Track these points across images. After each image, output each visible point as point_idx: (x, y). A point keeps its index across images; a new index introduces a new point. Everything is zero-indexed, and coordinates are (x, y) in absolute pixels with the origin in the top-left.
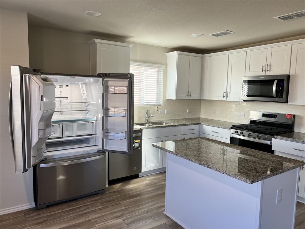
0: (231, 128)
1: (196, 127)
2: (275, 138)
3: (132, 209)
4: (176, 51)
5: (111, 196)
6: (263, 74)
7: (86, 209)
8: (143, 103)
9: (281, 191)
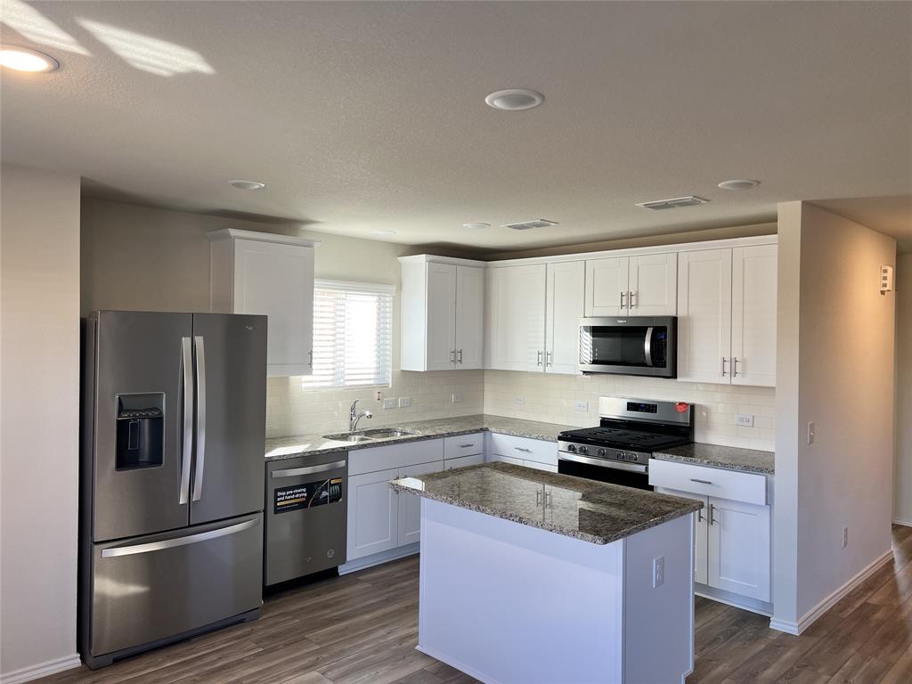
0: (560, 438)
1: (476, 439)
2: (654, 458)
3: (337, 649)
4: (424, 255)
5: (277, 623)
6: (623, 313)
7: (220, 658)
8: (342, 381)
9: (661, 563)
